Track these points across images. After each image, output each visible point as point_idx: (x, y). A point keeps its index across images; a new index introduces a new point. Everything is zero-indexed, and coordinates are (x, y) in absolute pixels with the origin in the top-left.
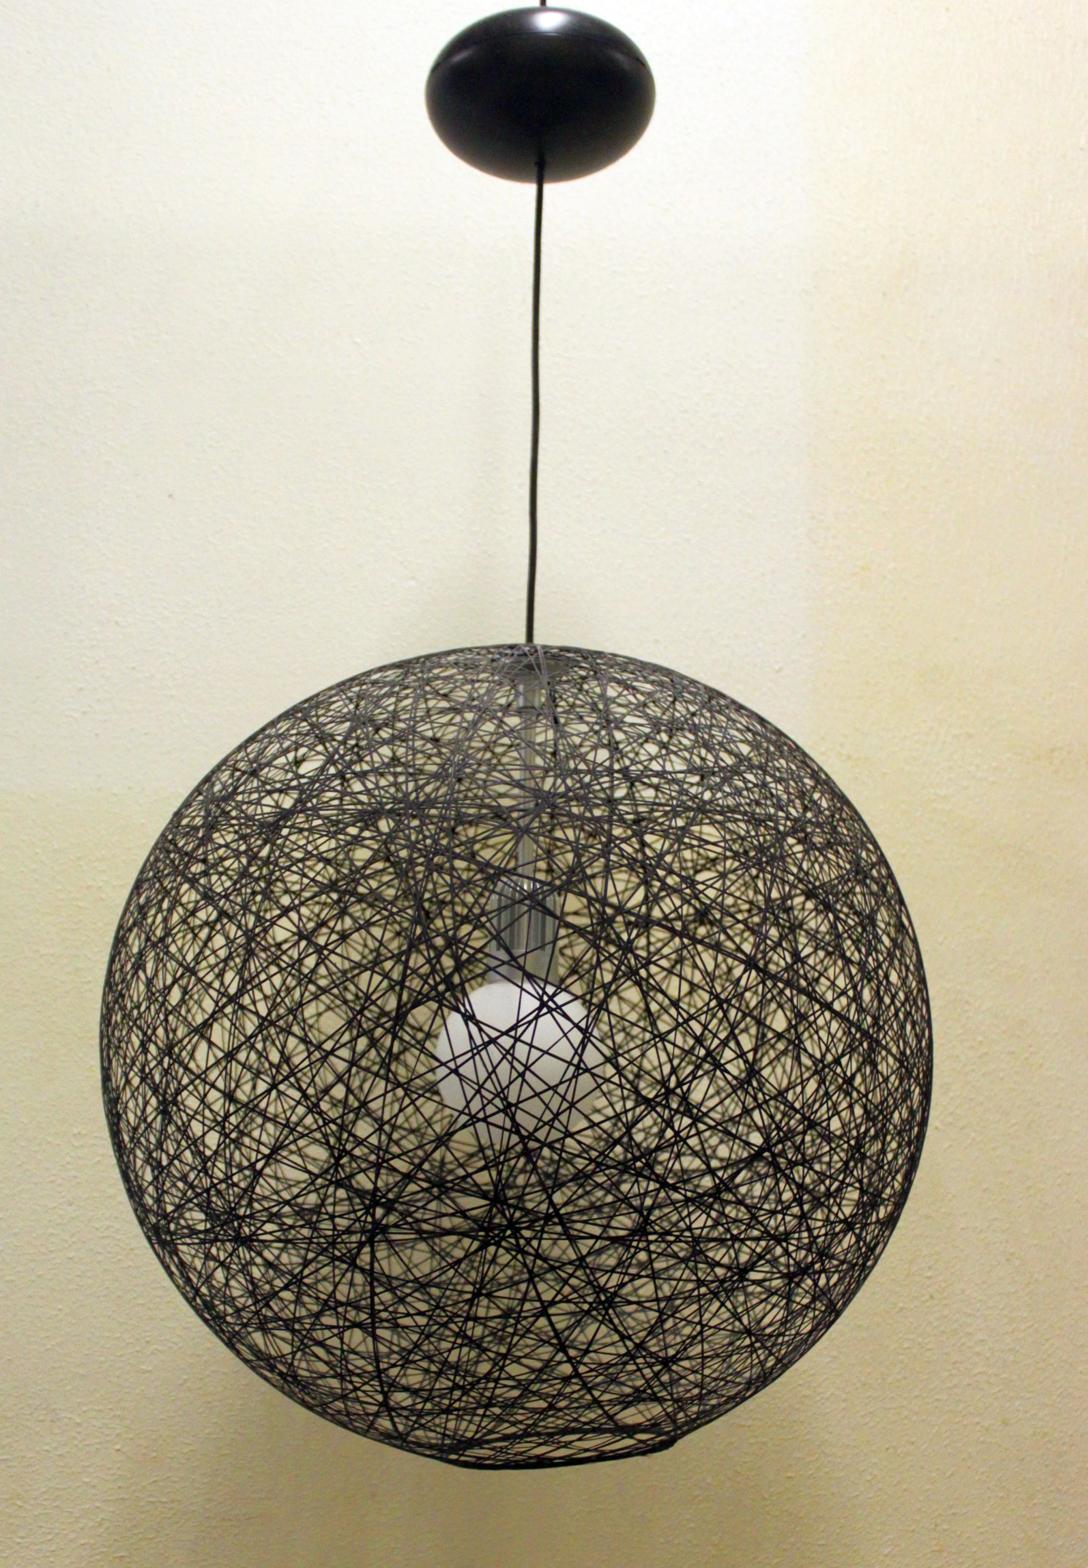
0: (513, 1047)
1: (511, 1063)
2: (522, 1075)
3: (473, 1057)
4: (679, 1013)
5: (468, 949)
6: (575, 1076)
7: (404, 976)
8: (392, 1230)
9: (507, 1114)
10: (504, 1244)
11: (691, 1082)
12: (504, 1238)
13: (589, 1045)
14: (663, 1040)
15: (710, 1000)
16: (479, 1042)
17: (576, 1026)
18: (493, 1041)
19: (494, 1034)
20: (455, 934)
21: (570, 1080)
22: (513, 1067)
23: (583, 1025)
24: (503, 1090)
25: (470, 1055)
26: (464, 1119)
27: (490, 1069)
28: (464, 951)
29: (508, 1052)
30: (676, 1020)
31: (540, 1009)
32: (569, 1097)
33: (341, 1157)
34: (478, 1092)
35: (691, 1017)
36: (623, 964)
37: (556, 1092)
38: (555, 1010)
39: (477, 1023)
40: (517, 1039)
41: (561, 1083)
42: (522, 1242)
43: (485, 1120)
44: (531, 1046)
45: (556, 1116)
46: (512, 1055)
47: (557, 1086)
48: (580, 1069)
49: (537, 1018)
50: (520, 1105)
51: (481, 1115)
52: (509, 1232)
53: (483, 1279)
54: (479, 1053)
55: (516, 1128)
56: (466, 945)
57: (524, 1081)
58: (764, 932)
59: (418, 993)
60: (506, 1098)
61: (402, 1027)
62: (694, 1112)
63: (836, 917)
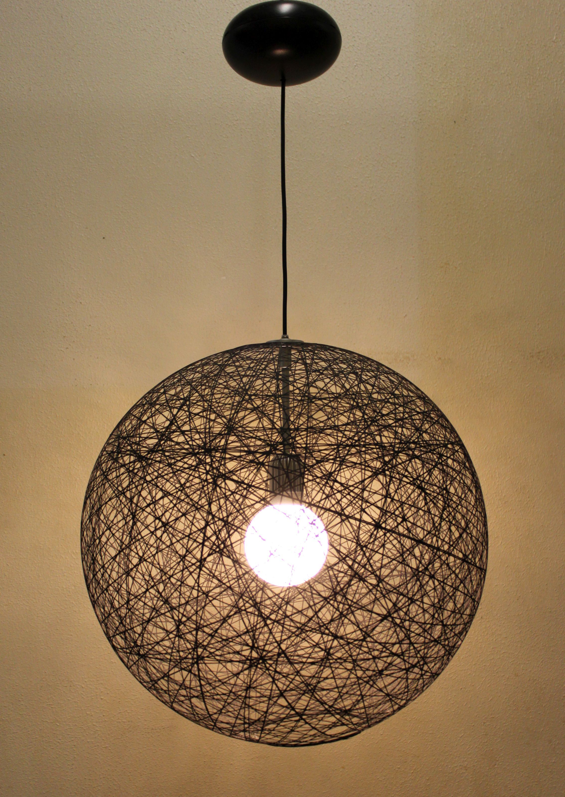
7: (204, 541)
8: (206, 659)
9: (255, 607)
10: (259, 666)
11: (348, 588)
12: (259, 664)
15: (357, 547)
24: (253, 596)
25: (236, 579)
26: (235, 610)
33: (179, 625)
39: (239, 564)
42: (268, 665)
43: (245, 610)
45: (280, 608)
50: (262, 603)
51: (243, 608)
52: (261, 661)
53: (251, 681)
55: (260, 614)
57: (263, 592)
58: (385, 508)
59: (211, 549)
60: (255, 600)
61: (203, 566)
62: (350, 602)
63: (426, 493)
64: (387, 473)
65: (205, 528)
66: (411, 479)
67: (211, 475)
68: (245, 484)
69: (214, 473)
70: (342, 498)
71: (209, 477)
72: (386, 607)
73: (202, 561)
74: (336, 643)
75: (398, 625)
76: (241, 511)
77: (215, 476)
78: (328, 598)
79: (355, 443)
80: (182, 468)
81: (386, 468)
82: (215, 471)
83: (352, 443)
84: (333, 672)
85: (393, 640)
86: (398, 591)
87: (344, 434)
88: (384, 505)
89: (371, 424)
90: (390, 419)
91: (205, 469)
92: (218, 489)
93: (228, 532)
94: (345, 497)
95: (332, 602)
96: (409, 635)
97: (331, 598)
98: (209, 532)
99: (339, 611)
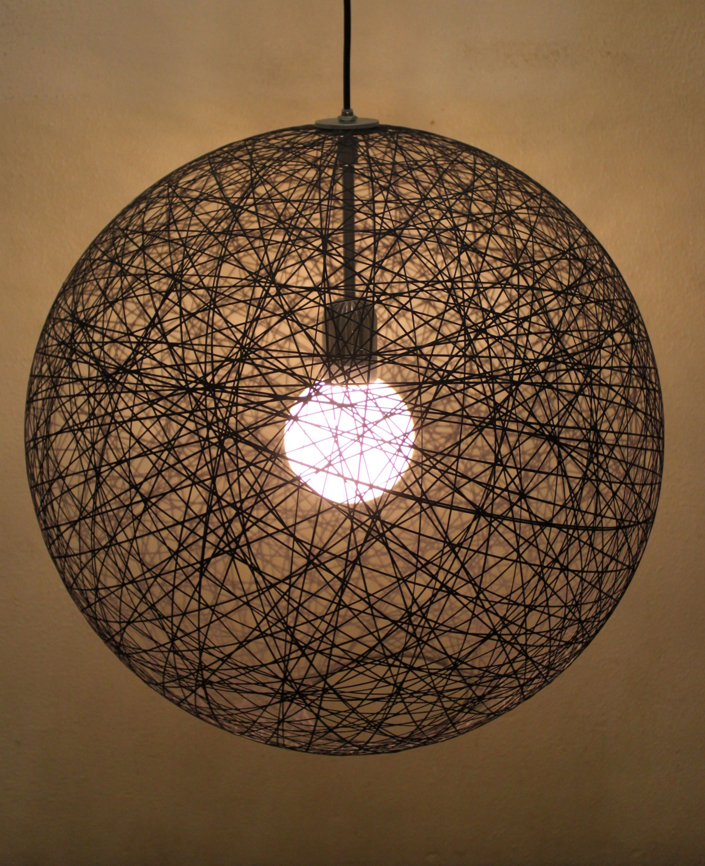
0: (289, 590)
1: (288, 601)
2: (296, 609)
3: (259, 595)
4: (418, 561)
5: (251, 518)
6: (337, 610)
7: (206, 534)
8: (215, 684)
9: (287, 633)
10: (295, 701)
11: (429, 606)
12: (295, 698)
13: (347, 589)
14: (405, 581)
15: (444, 547)
16: (263, 585)
17: (336, 576)
18: (273, 586)
19: (273, 581)
20: (241, 506)
21: (333, 613)
22: (289, 604)
23: (341, 576)
24: (283, 618)
25: (257, 594)
26: (257, 633)
27: (273, 605)
28: (248, 520)
29: (285, 594)
30: (416, 566)
31: (307, 565)
32: (333, 623)
34: (265, 618)
35: (428, 562)
36: (372, 529)
37: (323, 620)
38: (319, 566)
39: (260, 573)
40: (291, 585)
41: (326, 614)
42: (308, 701)
43: (272, 635)
44: (302, 590)
45: (324, 635)
46: (289, 596)
47: (324, 616)
48: (341, 605)
49: (305, 571)
50: (297, 628)
51: (269, 632)
52: (297, 696)
53: (284, 715)
54: (263, 593)
55: (295, 641)
56: (250, 515)
57: (298, 613)
58: (492, 484)
59: (217, 547)
60: (286, 623)
61: (206, 569)
62: (432, 624)
63: (560, 445)
64: (498, 423)
65: (207, 514)
66: (538, 427)
67: (214, 431)
68: (269, 451)
69: (219, 428)
70: (423, 475)
71: (211, 434)
72: (490, 624)
73: (204, 563)
74: (411, 675)
75: (509, 643)
76: (263, 496)
77: (221, 434)
78: (399, 621)
79: (448, 376)
80: (169, 412)
81: (498, 416)
82: (221, 425)
83: (442, 377)
84: (406, 707)
85: (500, 661)
86: (509, 600)
87: (430, 363)
88: (490, 479)
89: (476, 338)
90: (508, 321)
91: (206, 420)
92: (226, 455)
93: (243, 525)
94: (428, 471)
95: (404, 626)
96: (525, 651)
97: (404, 620)
98: (214, 521)
99: (415, 636)
